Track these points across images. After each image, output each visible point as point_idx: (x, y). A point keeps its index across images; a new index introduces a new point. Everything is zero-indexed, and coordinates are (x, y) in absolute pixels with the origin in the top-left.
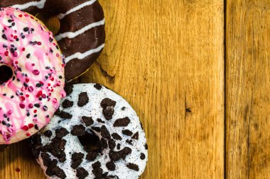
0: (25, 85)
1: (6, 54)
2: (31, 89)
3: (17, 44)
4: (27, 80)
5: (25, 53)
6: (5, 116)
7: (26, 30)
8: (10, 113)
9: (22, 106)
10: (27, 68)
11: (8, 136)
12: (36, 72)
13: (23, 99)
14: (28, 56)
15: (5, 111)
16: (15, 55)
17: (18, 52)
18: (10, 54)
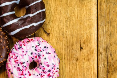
1: (36, 57)
2: (45, 73)
4: (44, 69)
5: (44, 57)
10: (44, 63)
12: (48, 66)
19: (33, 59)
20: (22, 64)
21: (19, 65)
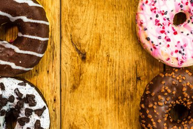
1: (187, 4)
11: (182, 62)
19: (181, 6)
20: (163, 14)
21: (157, 16)
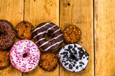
0: (31, 58)
3: (30, 48)
6: (25, 65)
7: (33, 45)
8: (26, 65)
9: (29, 63)
13: (30, 62)
14: (32, 51)
15: (25, 64)
16: (29, 51)
17: (30, 50)
18: (28, 50)
